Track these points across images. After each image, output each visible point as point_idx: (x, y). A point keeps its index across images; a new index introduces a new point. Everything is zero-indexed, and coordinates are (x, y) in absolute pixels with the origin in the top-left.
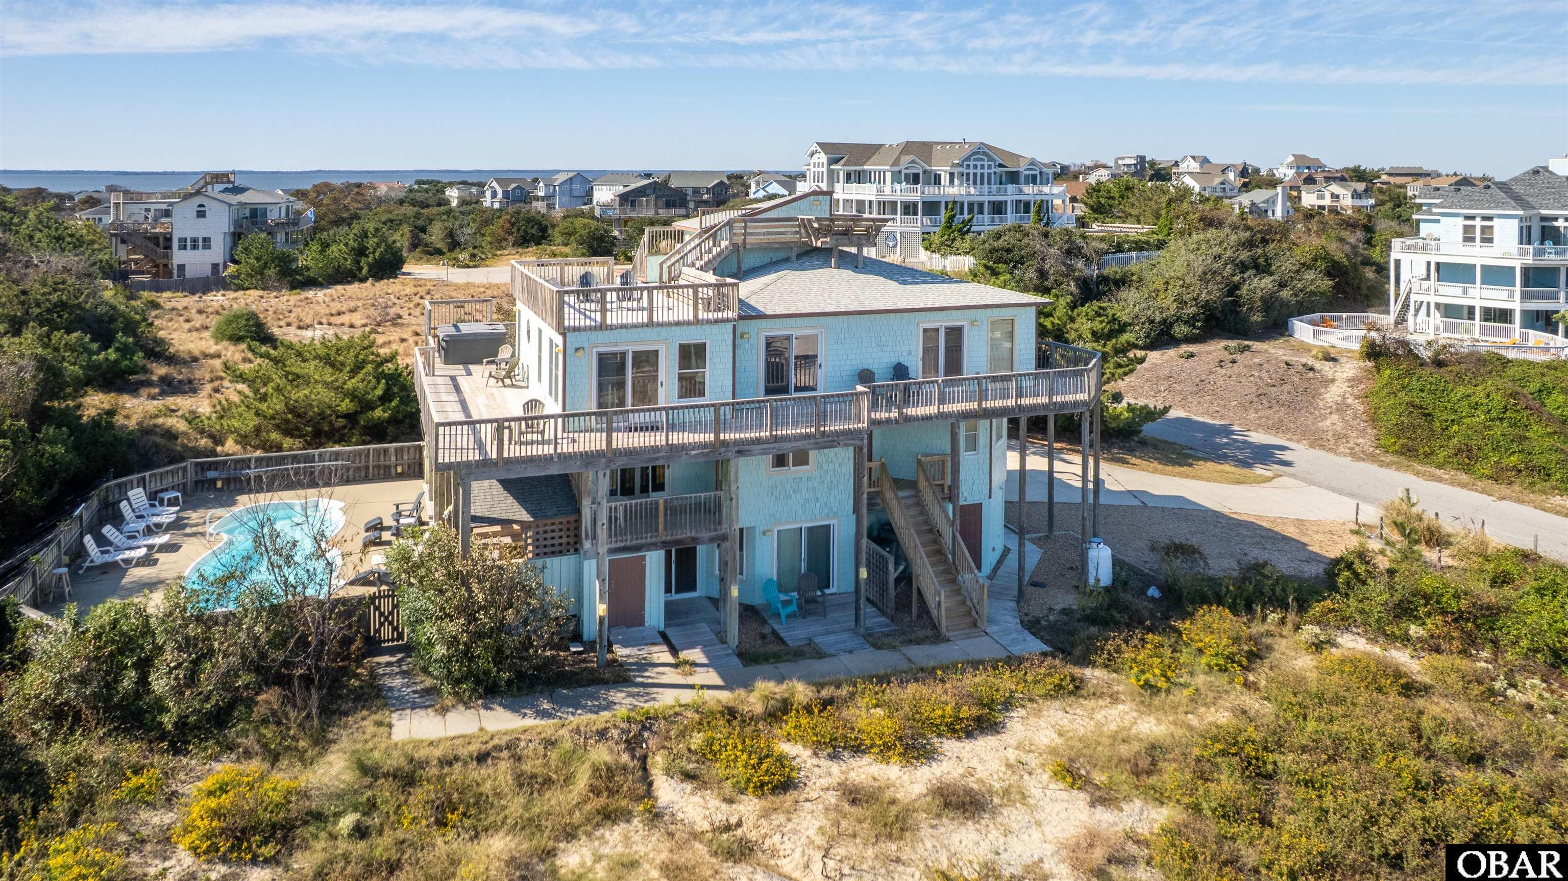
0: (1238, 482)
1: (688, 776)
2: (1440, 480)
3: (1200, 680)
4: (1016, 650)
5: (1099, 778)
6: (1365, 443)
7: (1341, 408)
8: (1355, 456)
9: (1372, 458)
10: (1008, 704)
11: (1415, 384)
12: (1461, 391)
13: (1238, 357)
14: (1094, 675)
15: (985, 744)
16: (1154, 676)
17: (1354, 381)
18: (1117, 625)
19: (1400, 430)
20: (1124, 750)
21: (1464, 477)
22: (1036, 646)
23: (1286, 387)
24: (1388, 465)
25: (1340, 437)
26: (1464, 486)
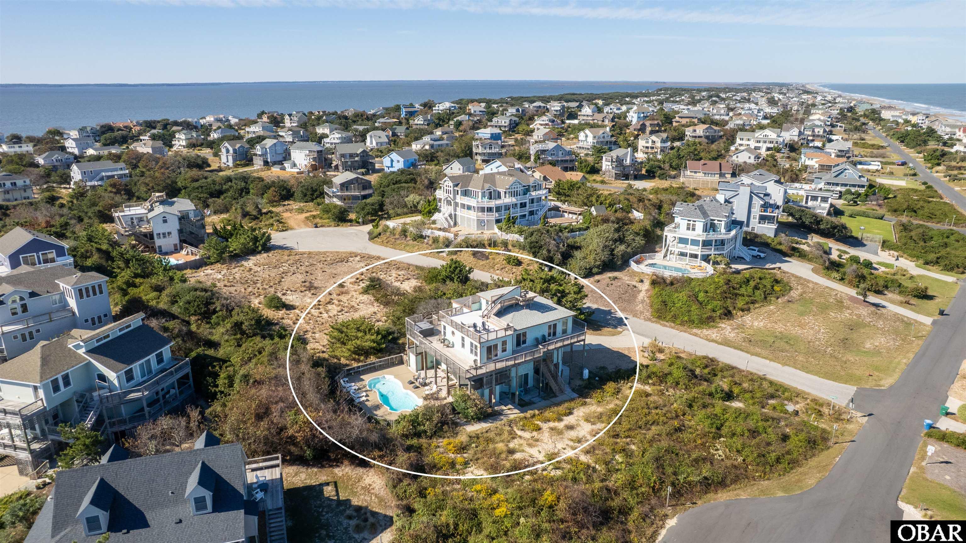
0: (613, 335)
1: (522, 430)
2: (666, 326)
3: (608, 398)
4: (572, 397)
5: (592, 420)
6: (648, 314)
7: (643, 302)
8: (645, 320)
9: (649, 320)
10: (573, 409)
11: (664, 293)
12: (676, 295)
13: (613, 282)
14: (588, 400)
15: (571, 417)
16: (600, 399)
17: (647, 290)
18: (591, 389)
19: (658, 311)
20: (596, 415)
21: (673, 324)
22: (576, 395)
23: (627, 295)
24: (653, 322)
25: (642, 313)
26: (672, 328)
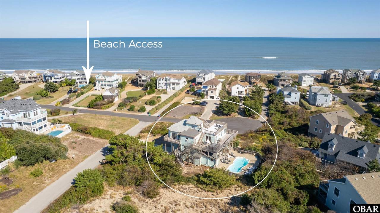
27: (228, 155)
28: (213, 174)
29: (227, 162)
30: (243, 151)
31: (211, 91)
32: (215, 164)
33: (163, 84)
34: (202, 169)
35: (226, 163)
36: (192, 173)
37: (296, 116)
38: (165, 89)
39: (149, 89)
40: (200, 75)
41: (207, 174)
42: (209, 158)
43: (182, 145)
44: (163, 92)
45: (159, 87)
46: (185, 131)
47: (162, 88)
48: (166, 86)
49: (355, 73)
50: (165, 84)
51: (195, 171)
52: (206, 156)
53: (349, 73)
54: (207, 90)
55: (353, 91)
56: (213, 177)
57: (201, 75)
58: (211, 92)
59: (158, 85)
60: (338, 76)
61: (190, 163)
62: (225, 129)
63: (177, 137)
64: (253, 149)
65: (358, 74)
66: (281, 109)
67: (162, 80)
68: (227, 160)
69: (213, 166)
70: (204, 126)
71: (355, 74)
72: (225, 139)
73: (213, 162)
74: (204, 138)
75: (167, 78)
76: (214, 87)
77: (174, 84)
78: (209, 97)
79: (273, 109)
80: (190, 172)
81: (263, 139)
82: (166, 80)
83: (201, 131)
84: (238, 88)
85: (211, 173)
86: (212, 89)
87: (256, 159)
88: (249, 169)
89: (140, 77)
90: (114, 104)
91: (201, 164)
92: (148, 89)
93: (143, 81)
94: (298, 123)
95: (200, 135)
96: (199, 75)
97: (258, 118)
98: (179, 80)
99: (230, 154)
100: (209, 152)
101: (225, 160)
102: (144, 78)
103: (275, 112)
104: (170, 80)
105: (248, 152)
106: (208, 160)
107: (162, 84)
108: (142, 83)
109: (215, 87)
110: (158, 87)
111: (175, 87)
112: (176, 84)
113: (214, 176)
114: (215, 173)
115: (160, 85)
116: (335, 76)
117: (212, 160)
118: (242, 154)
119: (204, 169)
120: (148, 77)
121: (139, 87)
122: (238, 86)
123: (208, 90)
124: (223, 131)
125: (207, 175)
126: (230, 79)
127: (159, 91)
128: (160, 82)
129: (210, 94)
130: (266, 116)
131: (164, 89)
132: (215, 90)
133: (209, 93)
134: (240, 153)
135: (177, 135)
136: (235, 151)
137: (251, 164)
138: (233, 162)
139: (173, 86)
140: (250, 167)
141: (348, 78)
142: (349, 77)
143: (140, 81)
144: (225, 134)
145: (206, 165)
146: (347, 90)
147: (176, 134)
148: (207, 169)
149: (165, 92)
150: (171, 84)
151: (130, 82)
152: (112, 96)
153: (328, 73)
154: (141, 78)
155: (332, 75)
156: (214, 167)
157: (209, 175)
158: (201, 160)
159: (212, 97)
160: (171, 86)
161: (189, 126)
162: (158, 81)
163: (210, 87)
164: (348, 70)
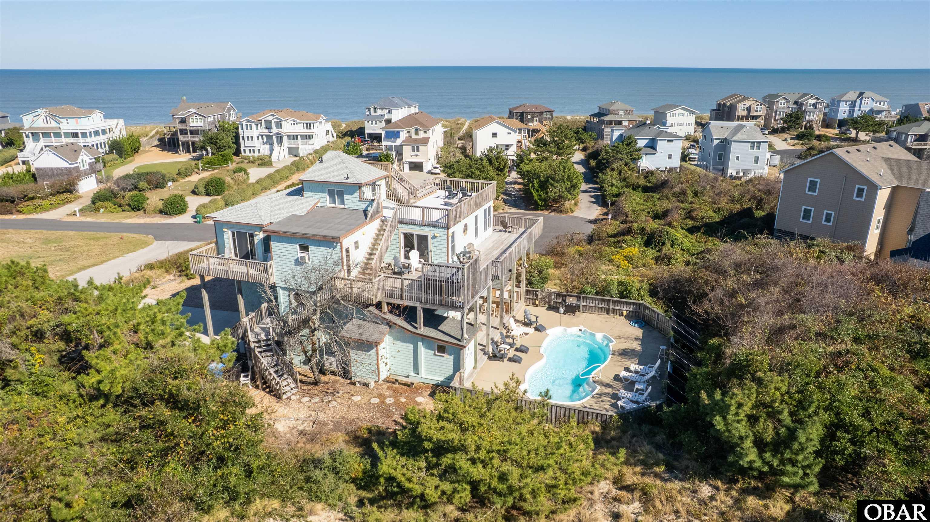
27: (512, 324)
28: (464, 430)
29: (511, 353)
30: (571, 301)
31: (413, 147)
32: (457, 366)
33: (258, 139)
34: (389, 401)
35: (510, 360)
36: (337, 426)
37: (696, 194)
38: (267, 153)
39: (213, 154)
40: (375, 111)
41: (424, 430)
42: (424, 338)
43: (283, 289)
44: (259, 162)
45: (247, 150)
46: (294, 218)
47: (256, 151)
48: (268, 146)
49: (796, 103)
50: (264, 137)
51: (353, 416)
52: (410, 328)
53: (781, 104)
54: (398, 142)
55: (802, 144)
56: (463, 448)
57: (379, 112)
58: (413, 151)
59: (242, 142)
60: (757, 111)
61: (333, 373)
62: (486, 206)
63: (259, 251)
64: (614, 289)
65: (802, 104)
66: (642, 182)
67: (254, 126)
68: (512, 345)
69: (451, 378)
70: (392, 195)
71: (795, 106)
72: (493, 248)
73: (448, 360)
74: (392, 243)
75: (270, 118)
76: (421, 134)
77: (294, 137)
78: (406, 166)
79: (615, 182)
80: (325, 423)
81: (629, 259)
82: (268, 126)
83: (378, 212)
84: (495, 135)
85: (449, 426)
86: (415, 140)
87: (639, 332)
88: (626, 379)
89: (183, 121)
90: (80, 197)
91: (383, 376)
92: (207, 154)
93: (194, 133)
94: (719, 208)
95: (373, 227)
96: (373, 114)
97: (572, 212)
98: (308, 126)
99: (516, 321)
100: (424, 310)
101: (503, 346)
102: (195, 123)
103: (626, 190)
104: (279, 125)
105: (597, 304)
106: (423, 351)
107: (255, 138)
108: (189, 138)
109: (425, 132)
110: (242, 148)
111: (297, 148)
112: (299, 137)
113: (470, 440)
114: (471, 419)
115: (248, 143)
116: (749, 109)
117: (441, 349)
118: (568, 317)
119: (403, 400)
120: (211, 119)
121: (181, 152)
122: (494, 127)
123: (403, 142)
124: (480, 212)
125: (420, 439)
126: (466, 127)
127: (246, 161)
128: (247, 133)
129: (408, 155)
130: (595, 206)
131: (262, 153)
132: (425, 141)
133: (407, 151)
134: (562, 310)
135: (256, 240)
136: (534, 304)
137: (624, 353)
138: (542, 351)
139: (293, 144)
140: (627, 369)
141: (778, 117)
142: (780, 112)
143: (184, 132)
144: (490, 230)
145: (414, 379)
146: (784, 143)
147: (252, 236)
148: (419, 399)
149: (264, 162)
150: (285, 139)
151: (157, 143)
152: (68, 171)
153: (728, 104)
154: (185, 122)
155: (740, 106)
156: (455, 383)
157: (438, 435)
158: (381, 353)
159: (417, 167)
160: (286, 143)
161: (319, 195)
162: (242, 129)
163: (408, 135)
164: (777, 96)
